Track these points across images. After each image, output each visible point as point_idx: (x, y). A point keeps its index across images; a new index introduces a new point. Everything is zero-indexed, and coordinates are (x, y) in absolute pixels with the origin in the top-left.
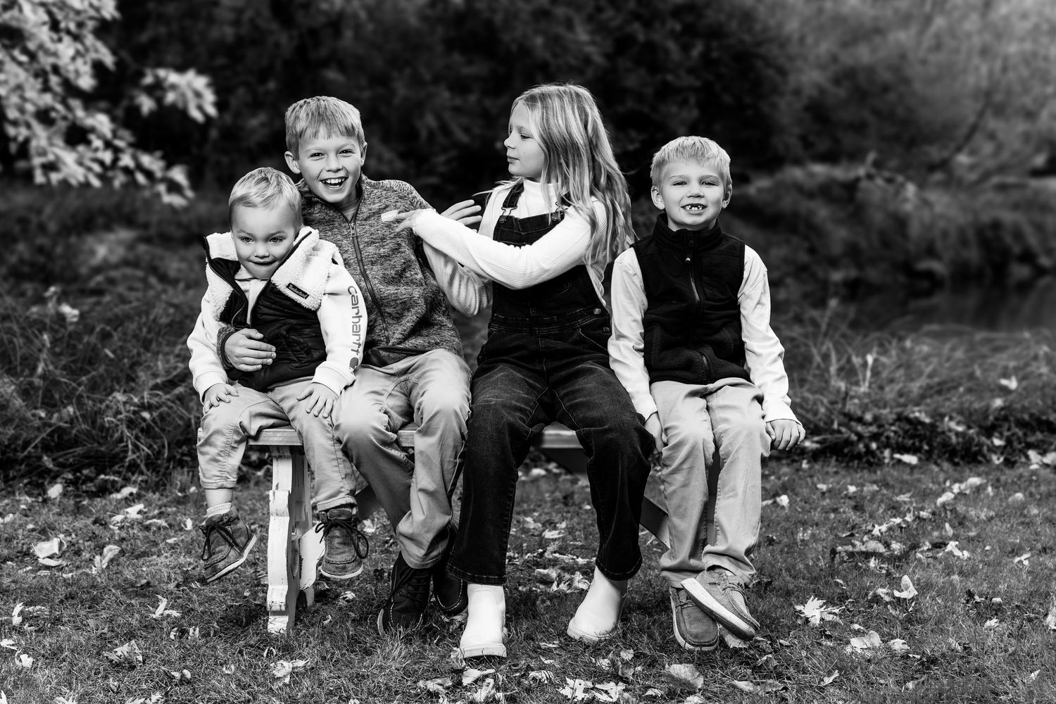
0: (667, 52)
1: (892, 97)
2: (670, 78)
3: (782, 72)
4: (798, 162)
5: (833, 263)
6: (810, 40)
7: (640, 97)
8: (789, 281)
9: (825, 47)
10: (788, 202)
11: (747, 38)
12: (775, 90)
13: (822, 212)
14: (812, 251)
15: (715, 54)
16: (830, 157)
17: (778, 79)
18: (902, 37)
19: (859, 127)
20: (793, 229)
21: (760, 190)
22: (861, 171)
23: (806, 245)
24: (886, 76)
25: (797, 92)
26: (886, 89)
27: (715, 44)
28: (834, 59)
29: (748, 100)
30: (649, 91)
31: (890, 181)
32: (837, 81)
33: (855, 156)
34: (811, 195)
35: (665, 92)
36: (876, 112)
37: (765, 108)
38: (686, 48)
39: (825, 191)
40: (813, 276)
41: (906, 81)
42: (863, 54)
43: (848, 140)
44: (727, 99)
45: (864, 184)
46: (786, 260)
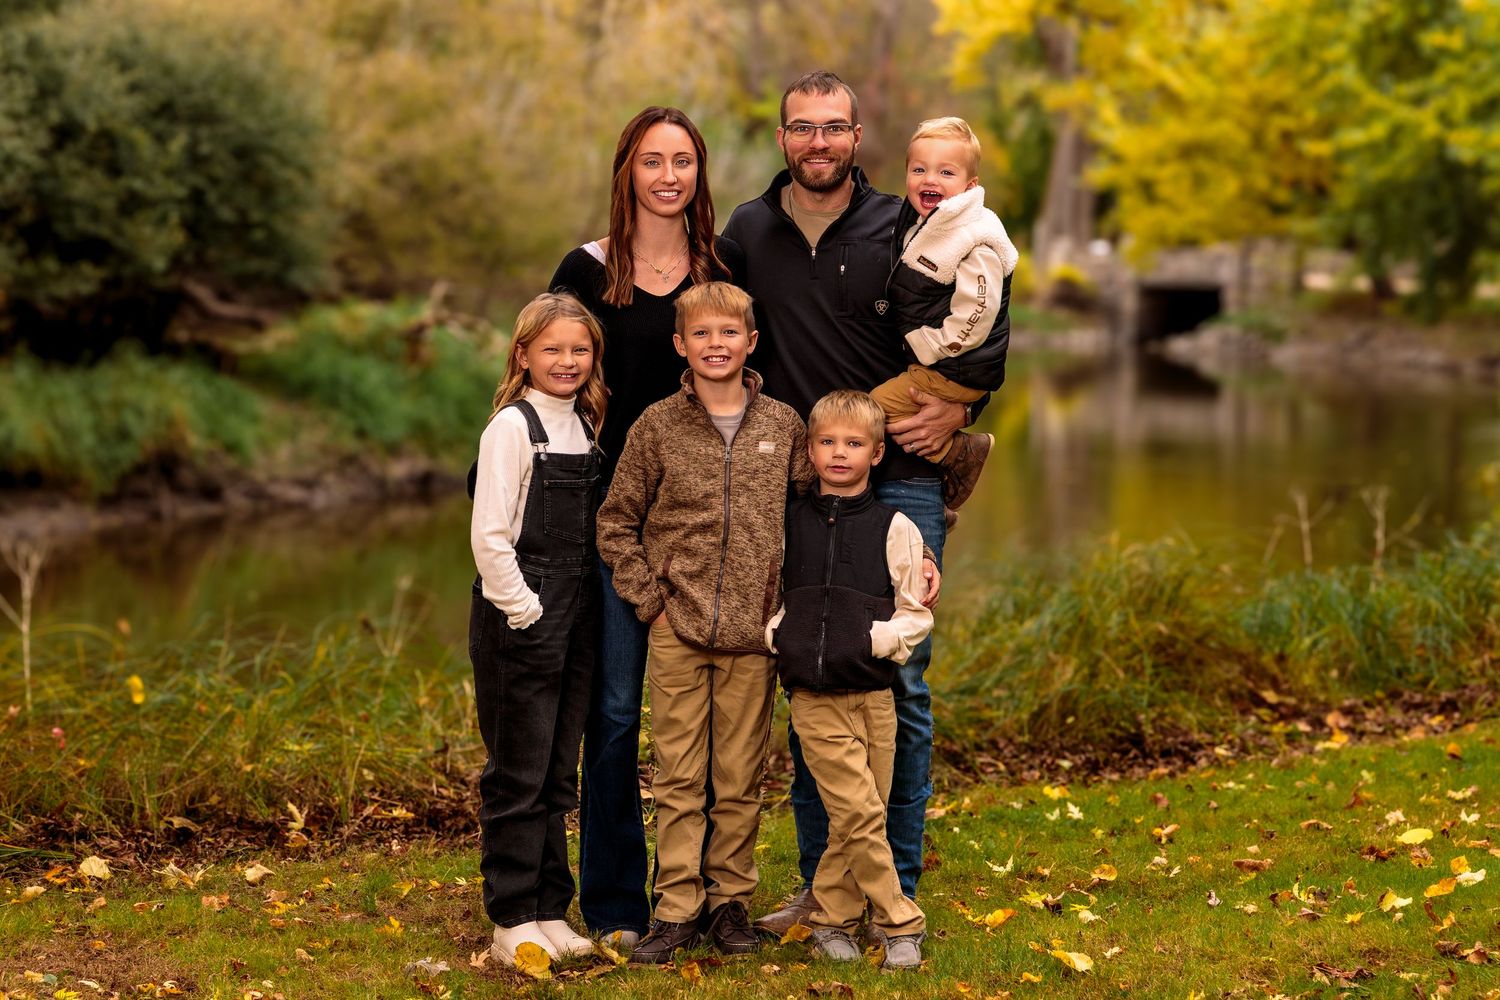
0: (132, 146)
1: (465, 199)
2: (138, 184)
3: (306, 173)
4: (332, 300)
5: (394, 450)
6: (344, 122)
7: (95, 215)
8: (330, 478)
9: (365, 133)
10: (322, 363)
11: (252, 124)
12: (297, 201)
13: (373, 375)
14: (361, 433)
15: (205, 148)
16: (381, 293)
17: (300, 183)
18: (476, 115)
19: (419, 245)
20: (333, 403)
21: (280, 345)
22: (426, 312)
23: (351, 424)
24: (456, 173)
25: (330, 203)
26: (456, 189)
27: (204, 132)
28: (380, 147)
29: (256, 215)
30: (109, 204)
31: (469, 327)
32: (385, 178)
33: (417, 289)
34: (356, 350)
35: (132, 204)
36: (443, 222)
37: (281, 225)
38: (161, 139)
39: (374, 345)
40: (364, 469)
41: (485, 178)
42: (421, 141)
43: (405, 266)
44: (226, 214)
45: (431, 334)
46: (324, 450)
